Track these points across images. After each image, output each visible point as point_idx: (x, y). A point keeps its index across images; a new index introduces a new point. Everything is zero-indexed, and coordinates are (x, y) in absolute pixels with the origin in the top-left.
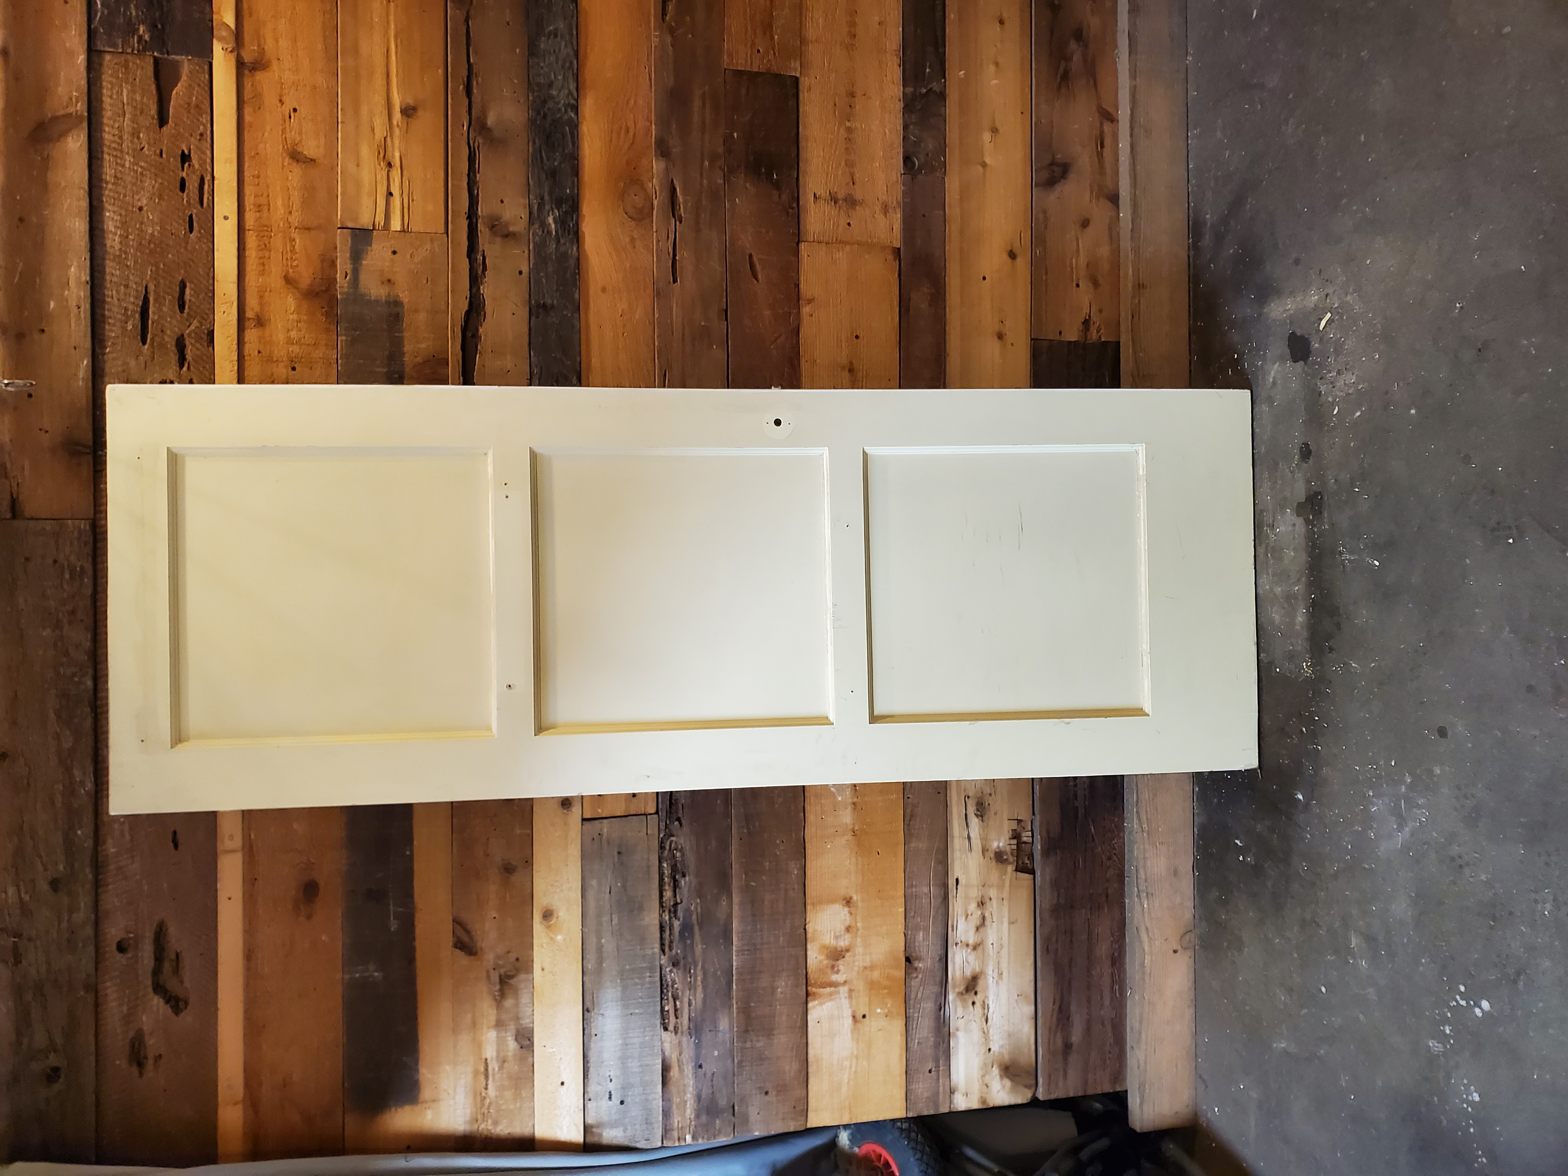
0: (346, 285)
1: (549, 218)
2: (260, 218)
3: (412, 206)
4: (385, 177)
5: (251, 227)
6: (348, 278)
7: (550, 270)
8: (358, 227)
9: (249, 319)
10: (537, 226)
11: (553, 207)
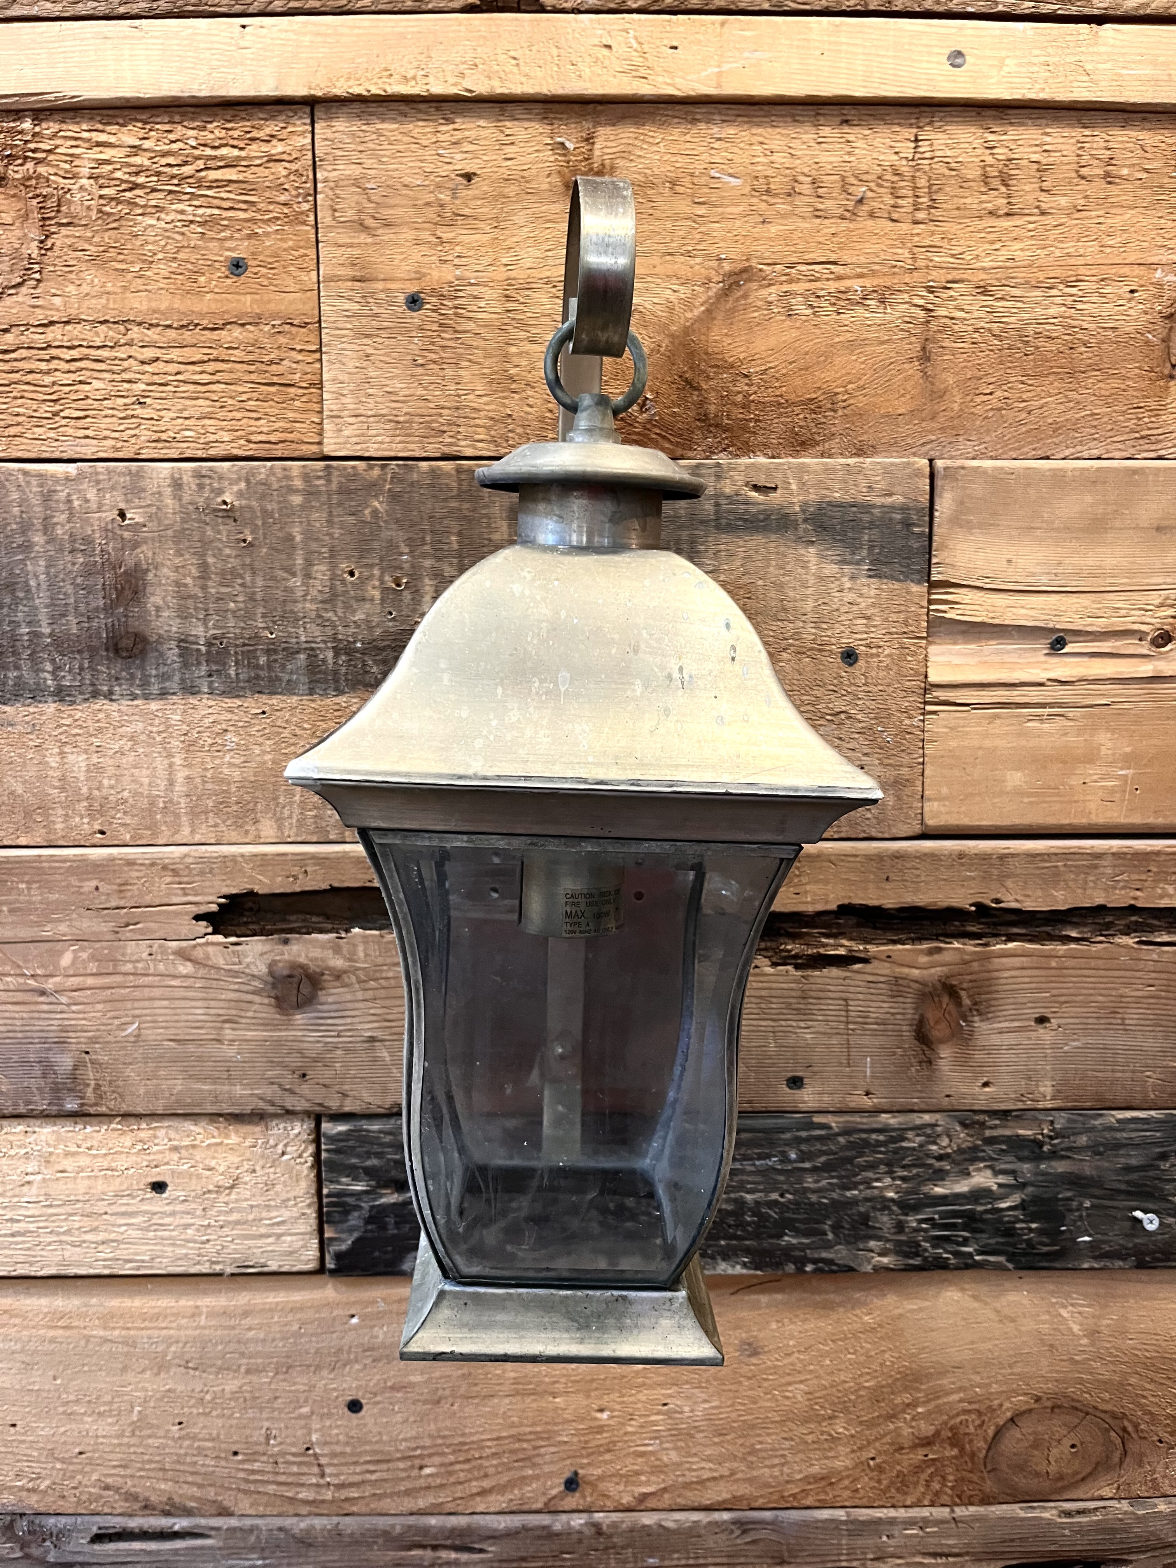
0: (727, 491)
1: (989, 1173)
2: (963, 182)
3: (1018, 716)
4: (1119, 624)
5: (924, 147)
6: (755, 494)
7: (809, 1182)
8: (936, 529)
9: (589, 140)
10: (963, 1137)
11: (1030, 1189)
